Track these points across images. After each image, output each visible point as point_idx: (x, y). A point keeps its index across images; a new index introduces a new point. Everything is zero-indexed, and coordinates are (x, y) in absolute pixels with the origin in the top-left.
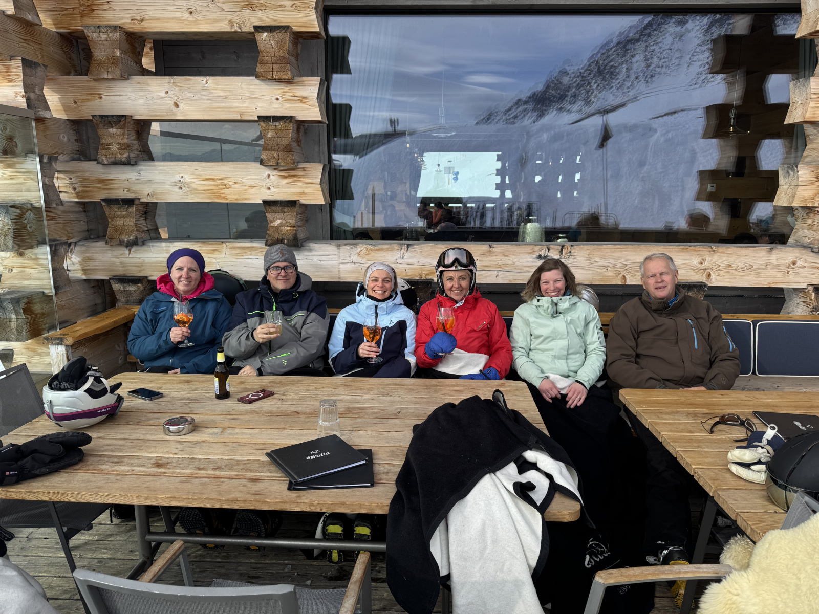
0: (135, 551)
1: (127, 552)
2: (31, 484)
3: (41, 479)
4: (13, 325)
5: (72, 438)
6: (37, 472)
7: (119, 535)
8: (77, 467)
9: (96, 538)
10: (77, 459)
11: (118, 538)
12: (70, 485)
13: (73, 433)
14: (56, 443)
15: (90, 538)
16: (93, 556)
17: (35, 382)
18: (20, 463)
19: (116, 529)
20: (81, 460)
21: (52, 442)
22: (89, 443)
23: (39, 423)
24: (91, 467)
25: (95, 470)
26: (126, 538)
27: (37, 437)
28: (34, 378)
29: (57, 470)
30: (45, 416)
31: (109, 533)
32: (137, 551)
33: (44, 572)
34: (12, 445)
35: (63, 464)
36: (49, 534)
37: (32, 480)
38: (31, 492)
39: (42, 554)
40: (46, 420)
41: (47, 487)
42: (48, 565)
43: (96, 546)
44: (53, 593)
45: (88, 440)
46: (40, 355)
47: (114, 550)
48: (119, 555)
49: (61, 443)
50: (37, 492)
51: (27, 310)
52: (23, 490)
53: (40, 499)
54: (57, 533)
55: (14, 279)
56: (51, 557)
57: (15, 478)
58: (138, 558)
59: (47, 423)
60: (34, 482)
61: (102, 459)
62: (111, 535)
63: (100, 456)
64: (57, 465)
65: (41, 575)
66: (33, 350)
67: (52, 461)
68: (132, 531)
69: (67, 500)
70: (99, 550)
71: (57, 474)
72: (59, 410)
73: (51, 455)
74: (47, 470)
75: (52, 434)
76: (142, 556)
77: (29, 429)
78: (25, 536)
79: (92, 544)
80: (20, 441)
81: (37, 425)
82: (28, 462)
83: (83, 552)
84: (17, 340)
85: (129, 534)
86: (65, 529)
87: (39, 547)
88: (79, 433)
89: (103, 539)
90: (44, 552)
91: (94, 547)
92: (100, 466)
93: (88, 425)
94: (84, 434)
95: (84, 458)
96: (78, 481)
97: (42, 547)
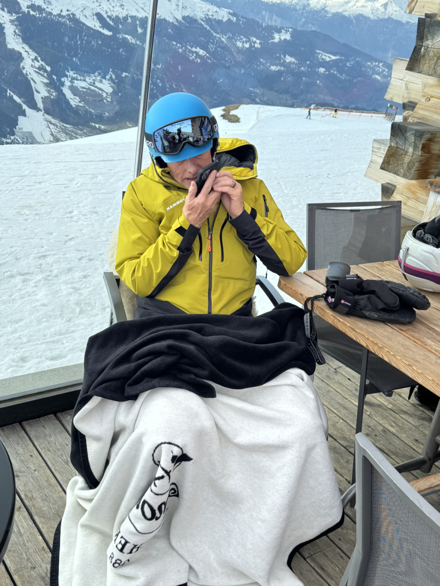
0: (420, 443)
1: (412, 438)
2: (357, 322)
3: (368, 322)
4: (407, 159)
5: (411, 295)
6: (367, 314)
7: (411, 416)
8: (404, 328)
9: (390, 406)
10: (407, 320)
11: (410, 420)
12: (389, 343)
13: (414, 291)
14: (395, 293)
15: (386, 403)
16: (381, 422)
17: (401, 226)
18: (356, 297)
19: (411, 410)
20: (410, 323)
21: (392, 291)
22: (426, 309)
23: (389, 267)
24: (416, 335)
25: (419, 340)
26: (417, 424)
27: (381, 279)
28: (403, 221)
29: (384, 321)
30: (396, 263)
31: (404, 408)
32: (422, 444)
33: (336, 409)
34: (358, 277)
35: (392, 317)
36: (353, 376)
37: (360, 319)
38: (354, 330)
39: (341, 392)
40: (395, 266)
41: (368, 332)
42: (341, 405)
43: (387, 414)
44: (335, 433)
45: (425, 305)
46: (417, 199)
47: (401, 428)
48: (403, 436)
49: (400, 296)
50: (359, 333)
51: (426, 148)
52: (348, 325)
53: (358, 341)
54: (359, 380)
55: (427, 110)
56: (346, 399)
57: (346, 309)
58: (420, 451)
59: (395, 270)
60: (360, 322)
61: (430, 332)
62: (405, 413)
63: (431, 329)
64: (386, 316)
65: (332, 409)
66: (413, 193)
67: (383, 310)
68: (426, 421)
69: (380, 356)
70: (388, 420)
71: (382, 325)
72: (412, 261)
73: (385, 304)
74: (376, 316)
75: (395, 283)
76: (425, 453)
77: (377, 268)
78: (335, 367)
79: (385, 409)
80: (365, 277)
81: (385, 268)
82: (363, 299)
83: (374, 412)
84: (405, 176)
85: (422, 422)
86: (368, 382)
87: (340, 384)
88: (420, 294)
89: (396, 411)
90: (343, 391)
91: (385, 413)
92: (425, 339)
93: (431, 290)
94: (425, 297)
95: (414, 322)
96: (398, 343)
97: (343, 386)
